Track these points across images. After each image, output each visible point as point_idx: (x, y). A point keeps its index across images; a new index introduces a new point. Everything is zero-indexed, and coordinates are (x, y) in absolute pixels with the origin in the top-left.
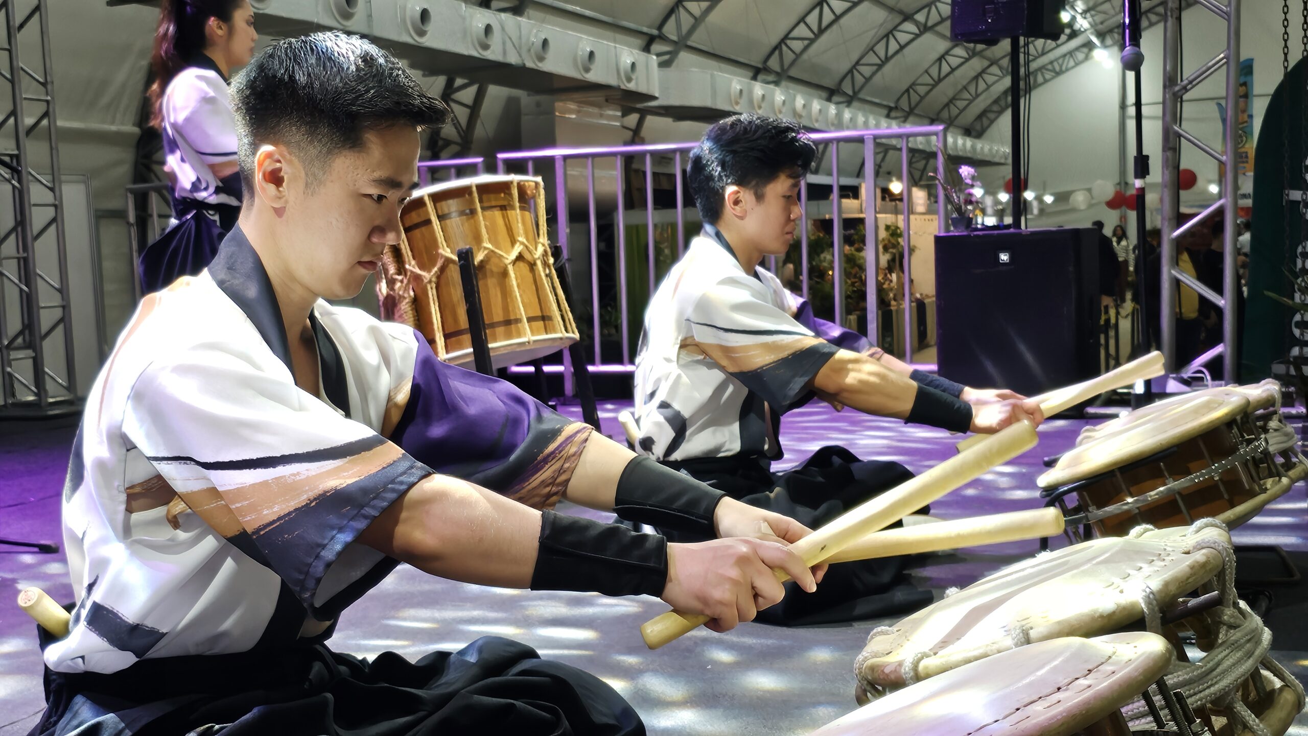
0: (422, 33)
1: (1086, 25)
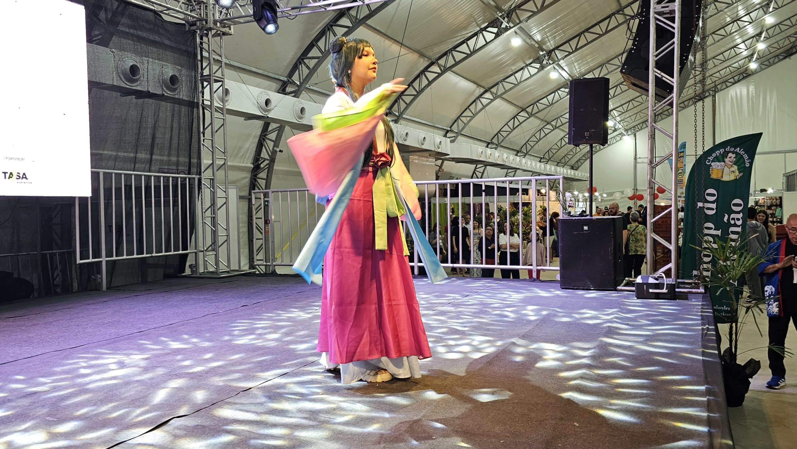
1: (620, 126)
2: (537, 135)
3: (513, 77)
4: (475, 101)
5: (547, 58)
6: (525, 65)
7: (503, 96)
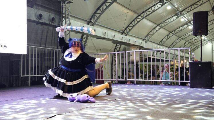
0: (114, 38)
1: (206, 39)
2: (176, 42)
3: (167, 21)
4: (153, 29)
5: (180, 14)
6: (171, 16)
7: (164, 27)
